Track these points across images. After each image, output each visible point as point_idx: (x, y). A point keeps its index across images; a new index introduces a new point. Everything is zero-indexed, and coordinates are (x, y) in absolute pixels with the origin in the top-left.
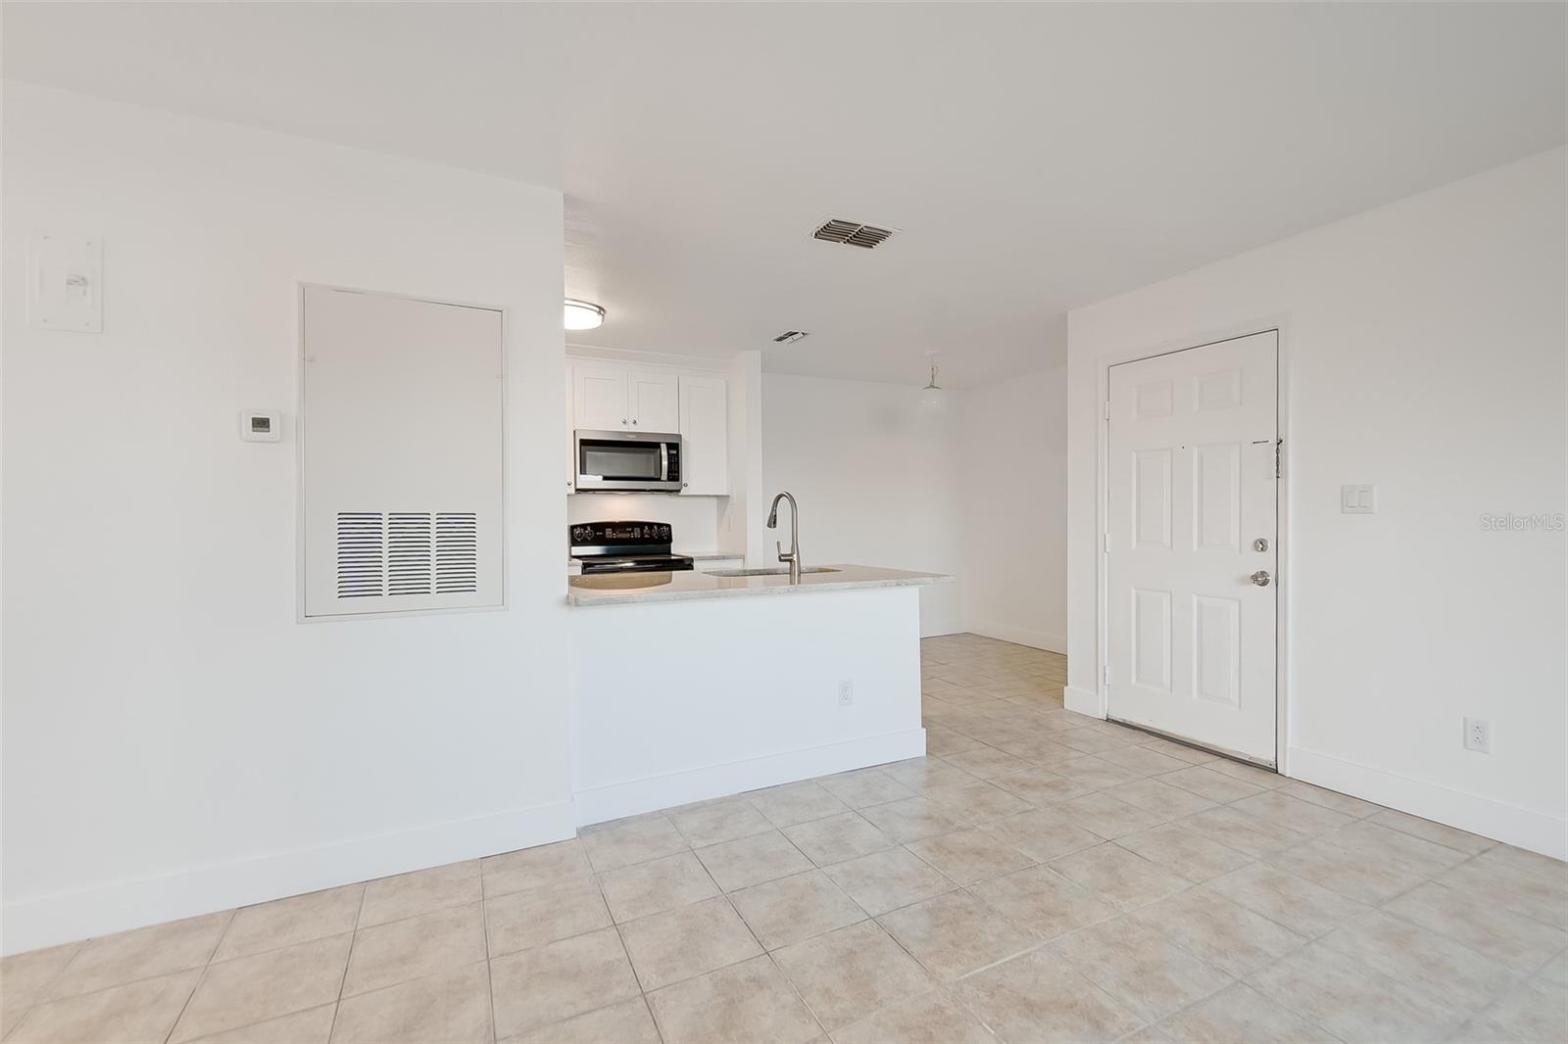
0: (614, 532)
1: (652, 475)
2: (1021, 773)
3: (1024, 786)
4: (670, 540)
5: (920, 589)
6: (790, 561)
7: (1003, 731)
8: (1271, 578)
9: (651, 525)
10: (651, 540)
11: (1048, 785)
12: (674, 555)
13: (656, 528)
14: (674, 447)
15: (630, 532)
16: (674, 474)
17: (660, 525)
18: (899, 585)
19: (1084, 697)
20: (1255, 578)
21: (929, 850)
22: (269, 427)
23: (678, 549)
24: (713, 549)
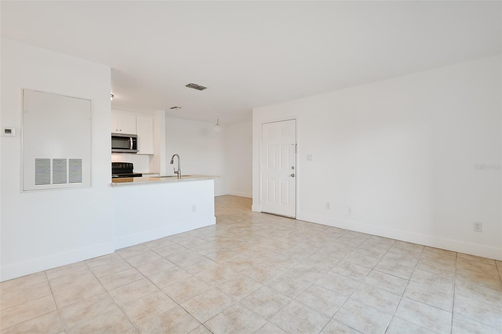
1: (127, 147)
2: (240, 225)
3: (240, 227)
4: (133, 168)
5: (214, 180)
6: (178, 173)
7: (236, 217)
8: (295, 175)
9: (126, 164)
10: (126, 169)
11: (246, 227)
12: (134, 173)
13: (128, 165)
14: (135, 139)
15: (118, 166)
16: (135, 147)
17: (129, 164)
18: (209, 179)
19: (257, 207)
20: (292, 175)
21: (217, 242)
22: (11, 132)
23: (135, 171)
24: (148, 171)
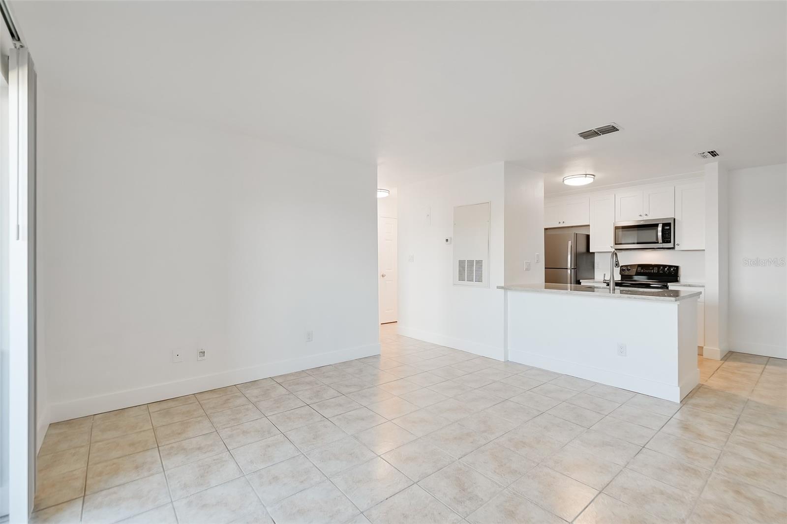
0: (642, 269)
1: (651, 240)
10: (664, 274)
13: (668, 268)
14: (668, 225)
15: (651, 269)
16: (668, 239)
17: (670, 266)
22: (448, 241)
